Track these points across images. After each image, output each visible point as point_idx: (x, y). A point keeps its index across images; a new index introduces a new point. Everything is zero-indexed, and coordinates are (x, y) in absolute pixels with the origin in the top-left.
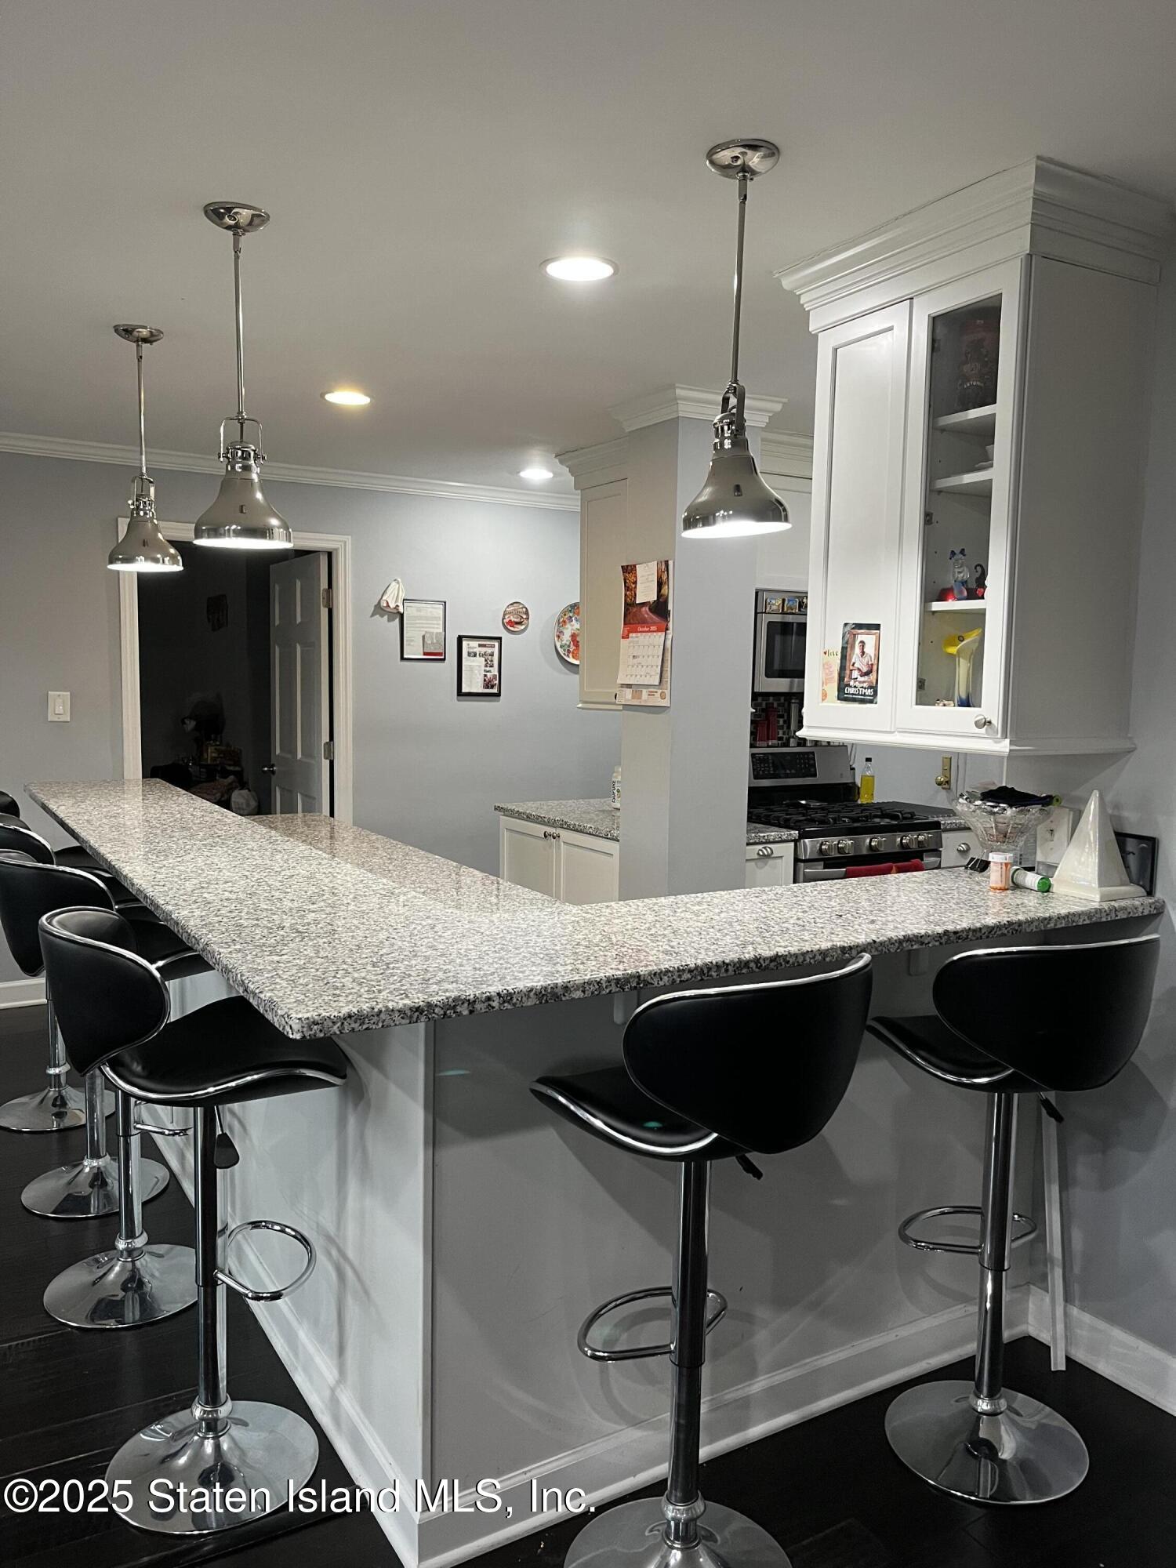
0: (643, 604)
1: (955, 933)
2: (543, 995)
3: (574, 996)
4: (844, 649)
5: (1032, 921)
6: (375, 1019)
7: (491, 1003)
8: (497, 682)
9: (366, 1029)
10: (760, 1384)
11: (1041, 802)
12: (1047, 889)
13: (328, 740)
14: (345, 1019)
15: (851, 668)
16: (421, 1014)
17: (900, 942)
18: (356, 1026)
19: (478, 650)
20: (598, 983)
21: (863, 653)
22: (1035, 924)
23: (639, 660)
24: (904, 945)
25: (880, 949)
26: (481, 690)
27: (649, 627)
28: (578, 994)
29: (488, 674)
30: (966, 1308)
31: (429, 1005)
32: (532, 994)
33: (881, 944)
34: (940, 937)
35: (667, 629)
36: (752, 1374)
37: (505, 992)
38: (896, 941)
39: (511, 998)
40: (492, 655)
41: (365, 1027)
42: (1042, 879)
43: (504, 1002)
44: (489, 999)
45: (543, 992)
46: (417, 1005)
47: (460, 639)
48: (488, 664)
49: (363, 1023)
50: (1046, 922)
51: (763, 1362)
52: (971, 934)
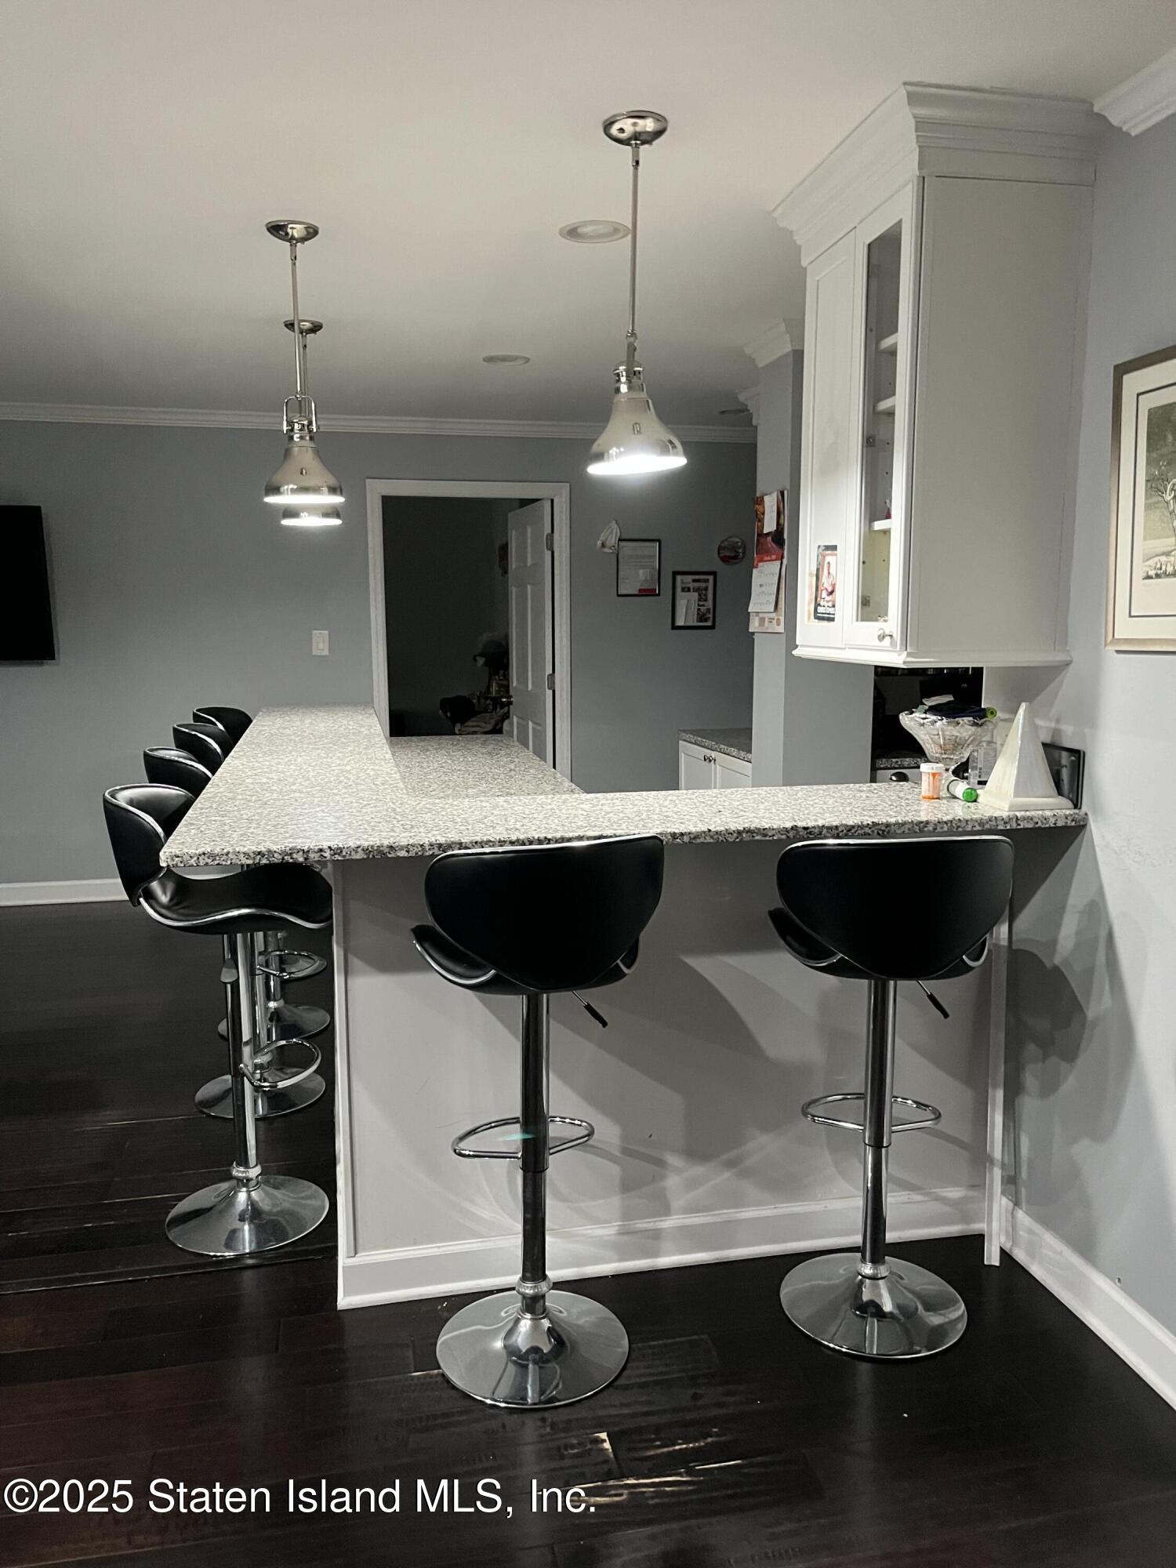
0: (768, 534)
1: (805, 829)
2: (370, 851)
3: (399, 854)
4: (818, 570)
5: (904, 824)
6: (225, 857)
7: (323, 854)
8: (711, 616)
9: (218, 864)
10: (672, 1222)
11: (973, 714)
12: (974, 798)
13: (551, 672)
14: (200, 855)
15: (822, 588)
16: (263, 857)
17: (739, 833)
18: (209, 861)
19: (692, 585)
20: (422, 846)
21: (829, 573)
22: (907, 826)
23: (763, 588)
24: (744, 835)
25: (715, 837)
26: (696, 624)
27: (771, 556)
28: (403, 854)
29: (702, 608)
30: (910, 1196)
31: (269, 851)
32: (359, 850)
33: (717, 833)
34: (787, 831)
35: (782, 557)
36: (666, 1211)
37: (336, 846)
38: (734, 831)
39: (341, 852)
40: (706, 589)
41: (216, 862)
42: (969, 789)
43: (335, 854)
44: (321, 850)
45: (370, 849)
46: (259, 850)
47: (675, 574)
48: (702, 598)
49: (215, 859)
50: (922, 825)
51: (677, 1203)
52: (825, 831)
